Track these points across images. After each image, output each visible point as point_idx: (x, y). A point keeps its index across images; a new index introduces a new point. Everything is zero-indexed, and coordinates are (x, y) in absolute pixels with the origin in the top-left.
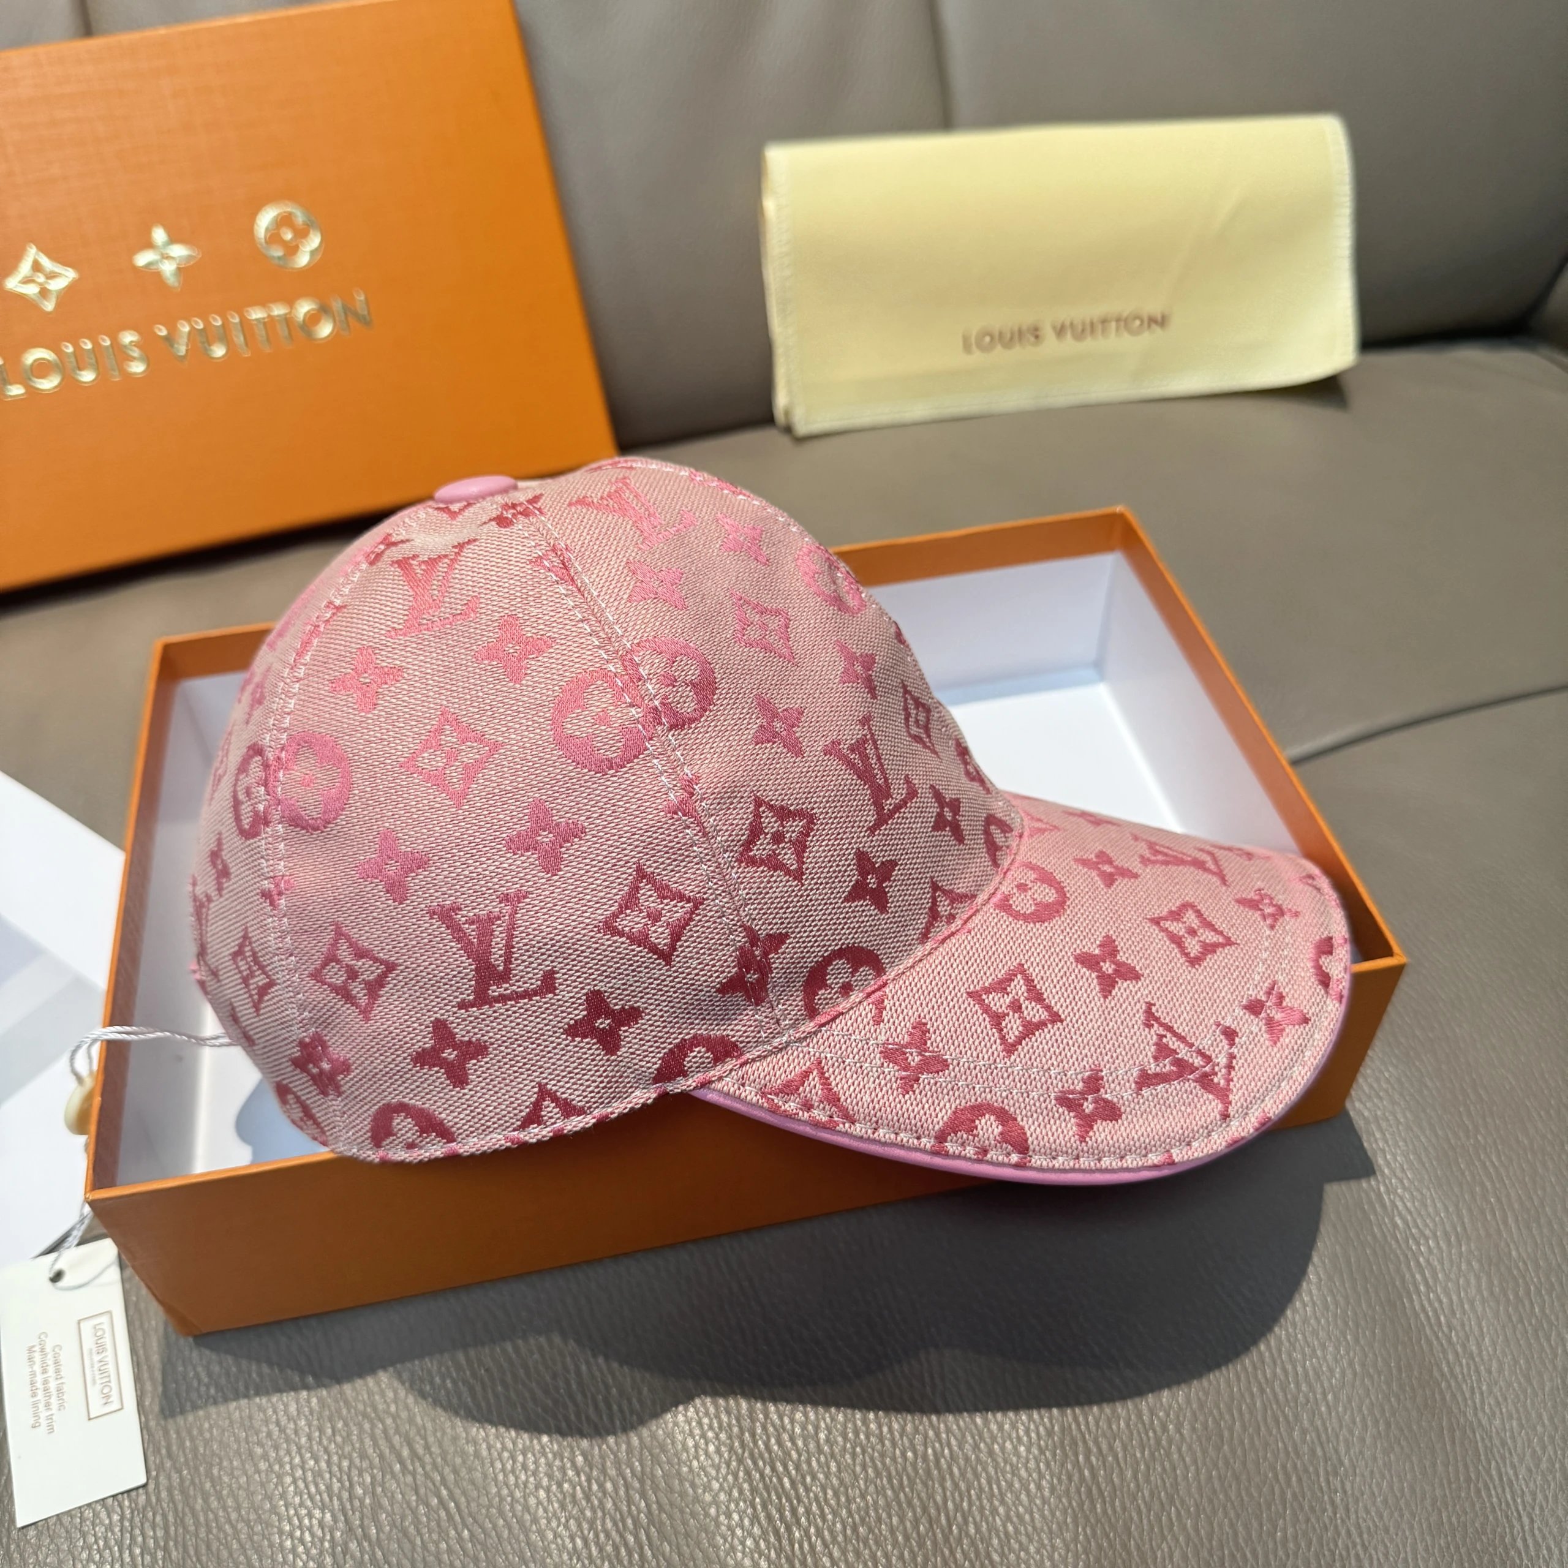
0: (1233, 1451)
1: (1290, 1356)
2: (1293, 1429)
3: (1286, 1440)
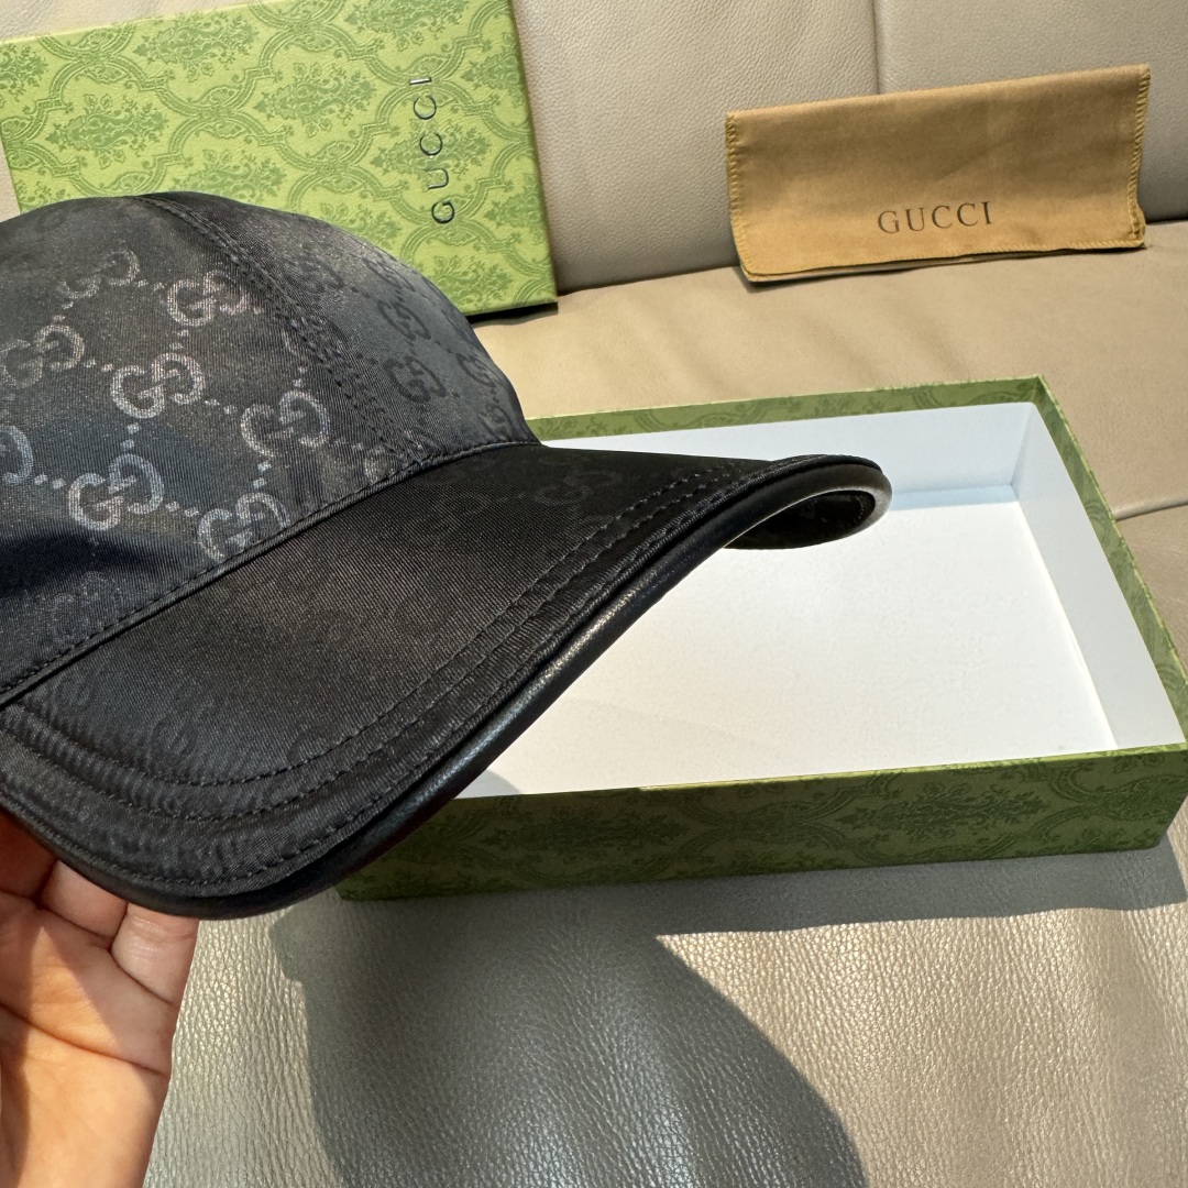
0: (986, 999)
1: (1034, 939)
2: (1031, 988)
3: (1025, 993)
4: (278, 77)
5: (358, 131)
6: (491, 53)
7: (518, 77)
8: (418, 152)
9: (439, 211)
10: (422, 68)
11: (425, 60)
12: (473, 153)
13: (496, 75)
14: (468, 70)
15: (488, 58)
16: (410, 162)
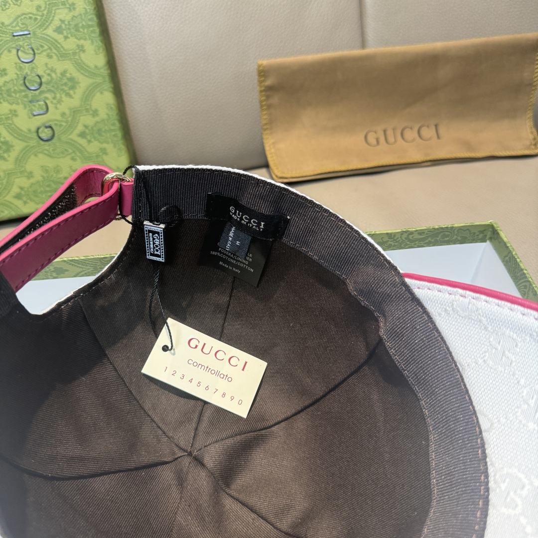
6: (76, 13)
7: (97, 30)
8: (23, 88)
9: (43, 131)
10: (22, 24)
11: (22, 17)
12: (66, 88)
13: (81, 30)
14: (58, 25)
15: (74, 16)
16: (18, 95)
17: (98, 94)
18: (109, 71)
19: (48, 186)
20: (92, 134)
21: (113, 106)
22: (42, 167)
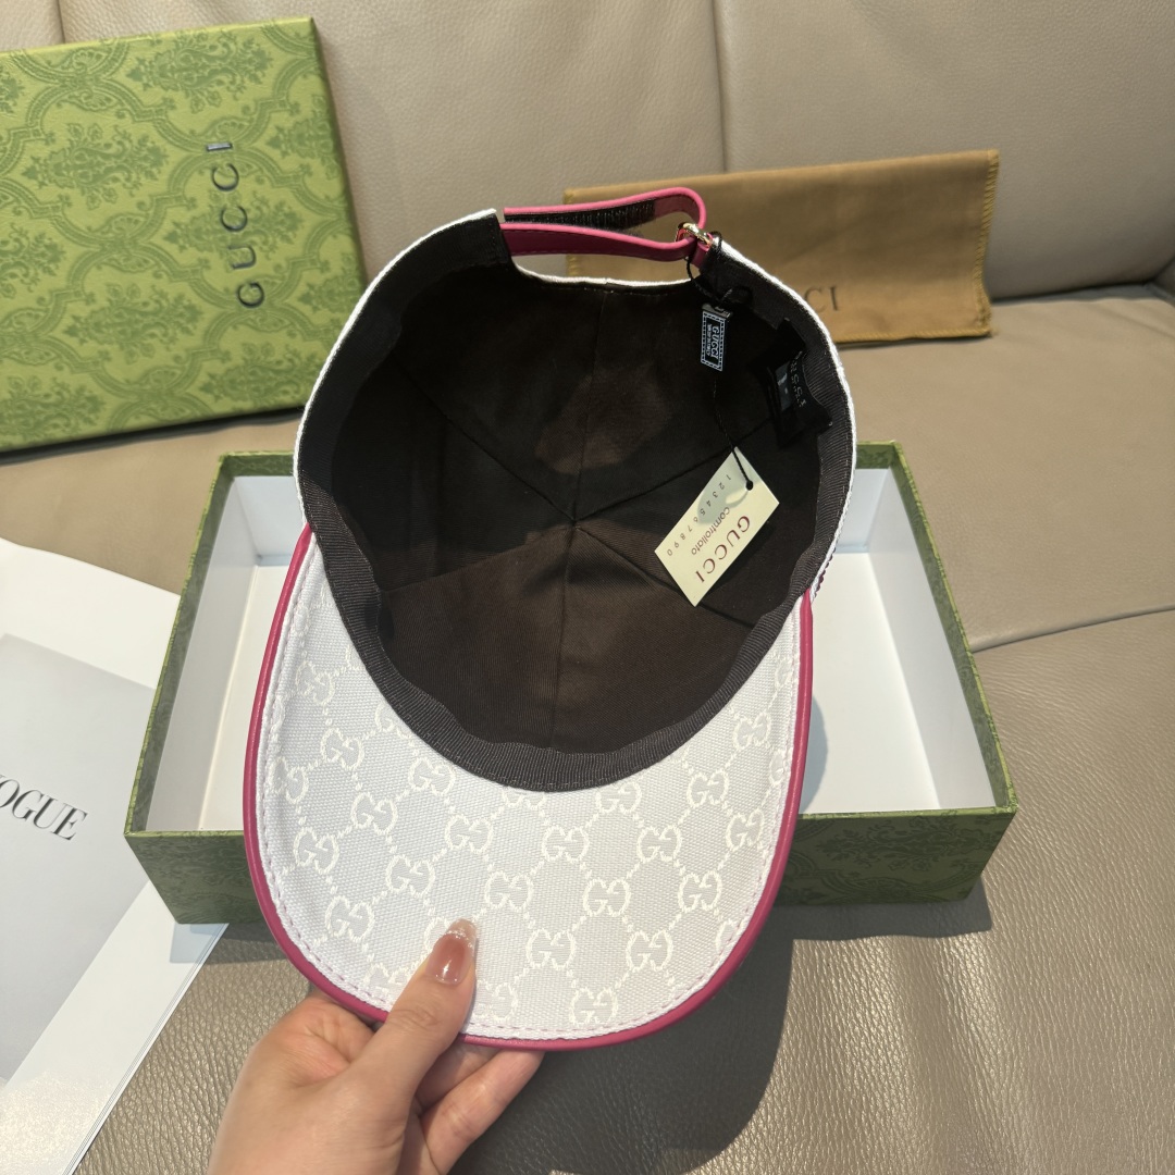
4: (50, 139)
5: (147, 201)
6: (299, 118)
7: (331, 144)
8: (220, 227)
9: (247, 292)
10: (221, 133)
11: (223, 123)
12: (283, 229)
13: (307, 143)
14: (274, 136)
15: (297, 123)
16: (211, 238)
17: (330, 238)
18: (346, 205)
19: (253, 373)
20: (320, 297)
21: (351, 257)
22: (244, 344)
